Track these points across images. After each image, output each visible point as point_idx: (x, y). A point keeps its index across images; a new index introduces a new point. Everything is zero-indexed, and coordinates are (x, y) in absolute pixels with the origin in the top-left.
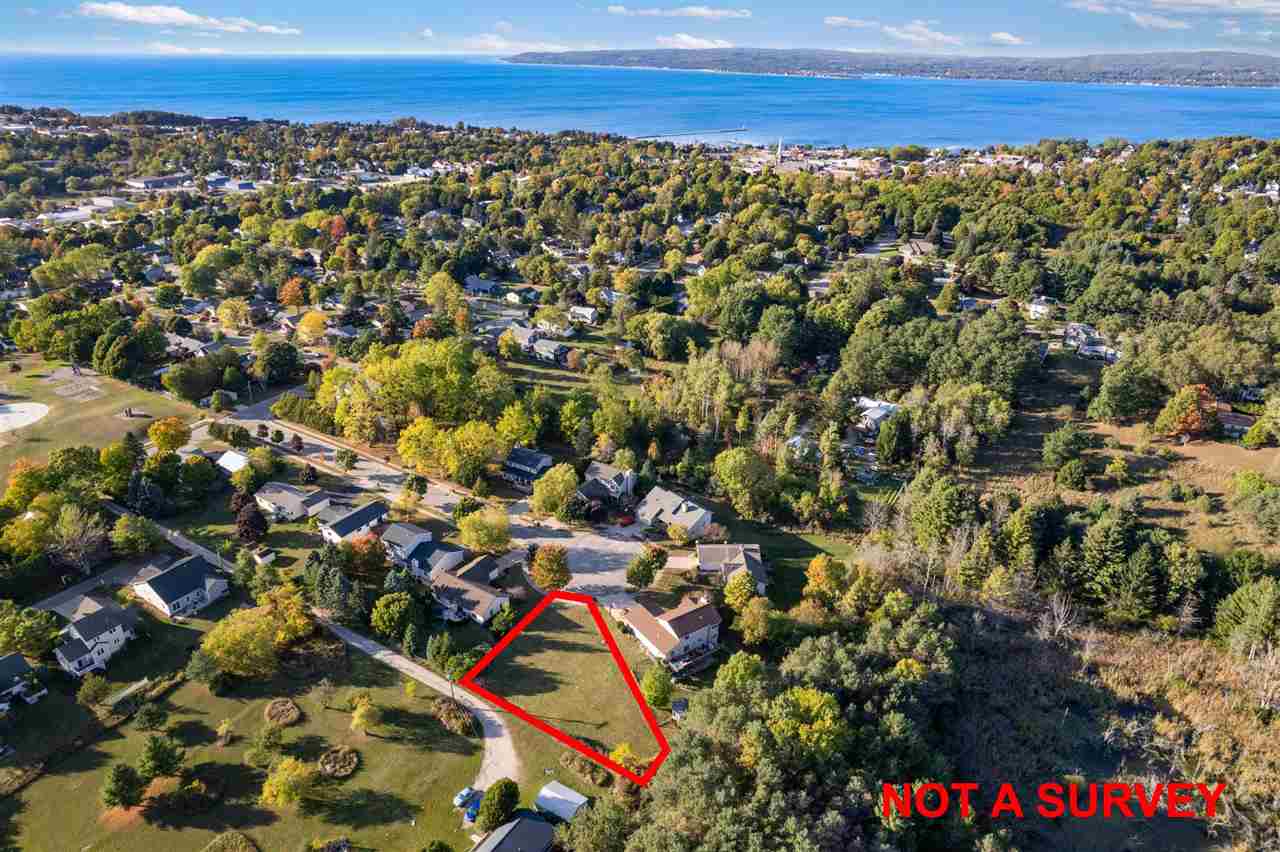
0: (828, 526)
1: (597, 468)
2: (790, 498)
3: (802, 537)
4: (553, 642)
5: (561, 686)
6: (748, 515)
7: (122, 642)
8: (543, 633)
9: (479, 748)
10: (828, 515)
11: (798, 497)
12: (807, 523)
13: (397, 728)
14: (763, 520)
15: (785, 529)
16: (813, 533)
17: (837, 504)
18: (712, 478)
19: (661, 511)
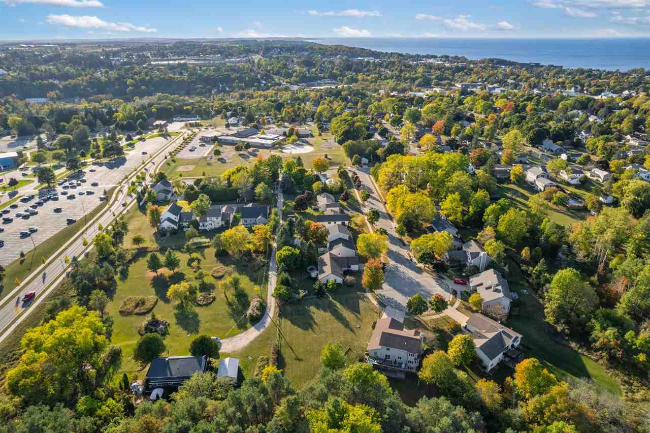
0: (614, 362)
1: (471, 245)
2: (598, 326)
3: (583, 358)
4: (336, 311)
5: (310, 330)
6: (550, 319)
7: (220, 225)
8: (338, 305)
9: (246, 329)
10: (619, 354)
11: (604, 329)
12: (597, 350)
13: (236, 301)
14: (559, 329)
15: (573, 345)
16: (597, 361)
17: (637, 352)
18: (547, 285)
19: (482, 284)
